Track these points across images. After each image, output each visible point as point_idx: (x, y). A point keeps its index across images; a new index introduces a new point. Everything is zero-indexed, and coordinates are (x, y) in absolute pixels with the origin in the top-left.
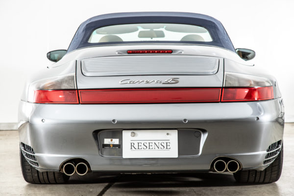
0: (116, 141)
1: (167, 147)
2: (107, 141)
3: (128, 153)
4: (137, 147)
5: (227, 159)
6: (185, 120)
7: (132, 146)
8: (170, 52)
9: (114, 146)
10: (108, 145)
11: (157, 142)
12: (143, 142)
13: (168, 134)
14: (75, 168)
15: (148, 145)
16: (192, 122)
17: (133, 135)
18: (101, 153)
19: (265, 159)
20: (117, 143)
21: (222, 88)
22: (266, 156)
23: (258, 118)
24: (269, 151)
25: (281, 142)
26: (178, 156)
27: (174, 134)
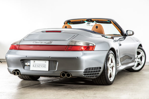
0: (29, 64)
1: (45, 67)
2: (26, 64)
3: (32, 68)
4: (35, 66)
5: (66, 72)
6: (50, 57)
7: (33, 66)
8: (60, 32)
9: (28, 65)
10: (26, 65)
11: (42, 65)
12: (37, 65)
13: (45, 62)
14: (16, 73)
15: (38, 66)
16: (52, 58)
17: (34, 62)
18: (24, 68)
19: (83, 73)
20: (29, 65)
21: (67, 45)
22: (84, 72)
23: (77, 57)
24: (87, 70)
25: (100, 68)
26: (49, 70)
27: (47, 62)
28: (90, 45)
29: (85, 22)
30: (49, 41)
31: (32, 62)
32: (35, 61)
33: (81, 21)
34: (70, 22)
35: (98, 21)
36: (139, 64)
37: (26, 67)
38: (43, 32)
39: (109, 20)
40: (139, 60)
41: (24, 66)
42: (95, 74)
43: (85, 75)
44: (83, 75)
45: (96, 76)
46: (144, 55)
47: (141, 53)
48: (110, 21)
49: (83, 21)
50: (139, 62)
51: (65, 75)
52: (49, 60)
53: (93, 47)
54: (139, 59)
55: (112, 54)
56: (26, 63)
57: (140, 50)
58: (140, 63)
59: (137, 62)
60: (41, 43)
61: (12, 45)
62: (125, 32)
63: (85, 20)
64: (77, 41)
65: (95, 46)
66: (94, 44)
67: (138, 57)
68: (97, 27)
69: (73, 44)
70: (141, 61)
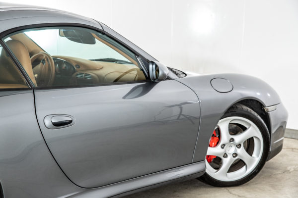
40: (241, 151)
50: (238, 157)
54: (238, 146)
58: (246, 161)
70: (251, 155)
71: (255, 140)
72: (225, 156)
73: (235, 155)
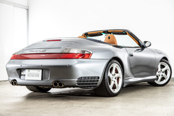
1: (38, 76)
3: (27, 78)
5: (58, 82)
6: (42, 65)
7: (28, 75)
8: (59, 40)
10: (22, 75)
11: (35, 74)
13: (39, 71)
14: (14, 83)
15: (32, 75)
17: (28, 71)
18: (20, 78)
19: (76, 83)
20: (24, 74)
21: (60, 53)
22: (77, 81)
23: (69, 65)
24: (81, 79)
25: (99, 78)
26: (42, 79)
27: (41, 71)
28: (86, 52)
29: (102, 35)
30: (44, 49)
31: (27, 71)
32: (30, 70)
33: (98, 33)
34: (87, 34)
35: (114, 32)
36: (163, 79)
37: (22, 77)
38: (44, 41)
39: (124, 31)
40: (164, 74)
41: (20, 76)
42: (93, 84)
43: (79, 85)
44: (77, 85)
45: (94, 86)
46: (169, 69)
47: (165, 66)
48: (126, 32)
49: (100, 33)
50: (163, 76)
51: (57, 84)
52: (42, 69)
53: (89, 55)
54: (163, 72)
55: (117, 64)
56: (22, 72)
57: (164, 64)
58: (165, 78)
59: (161, 76)
60: (36, 51)
61: (13, 55)
62: (143, 43)
63: (102, 32)
64: (71, 49)
65: (92, 54)
66: (90, 52)
67: (161, 70)
68: (109, 38)
69: (67, 52)
70: (167, 75)
71: (168, 70)
72: (159, 76)
73: (162, 75)
